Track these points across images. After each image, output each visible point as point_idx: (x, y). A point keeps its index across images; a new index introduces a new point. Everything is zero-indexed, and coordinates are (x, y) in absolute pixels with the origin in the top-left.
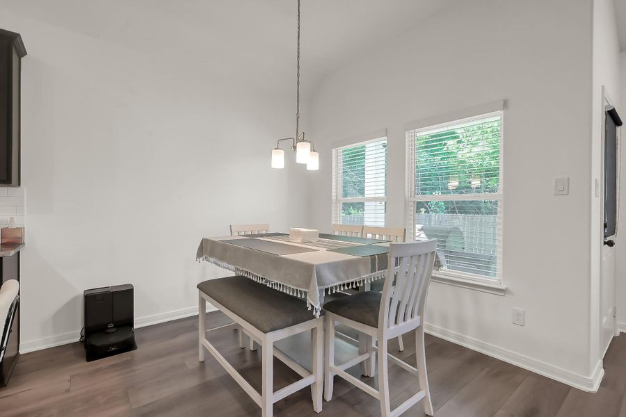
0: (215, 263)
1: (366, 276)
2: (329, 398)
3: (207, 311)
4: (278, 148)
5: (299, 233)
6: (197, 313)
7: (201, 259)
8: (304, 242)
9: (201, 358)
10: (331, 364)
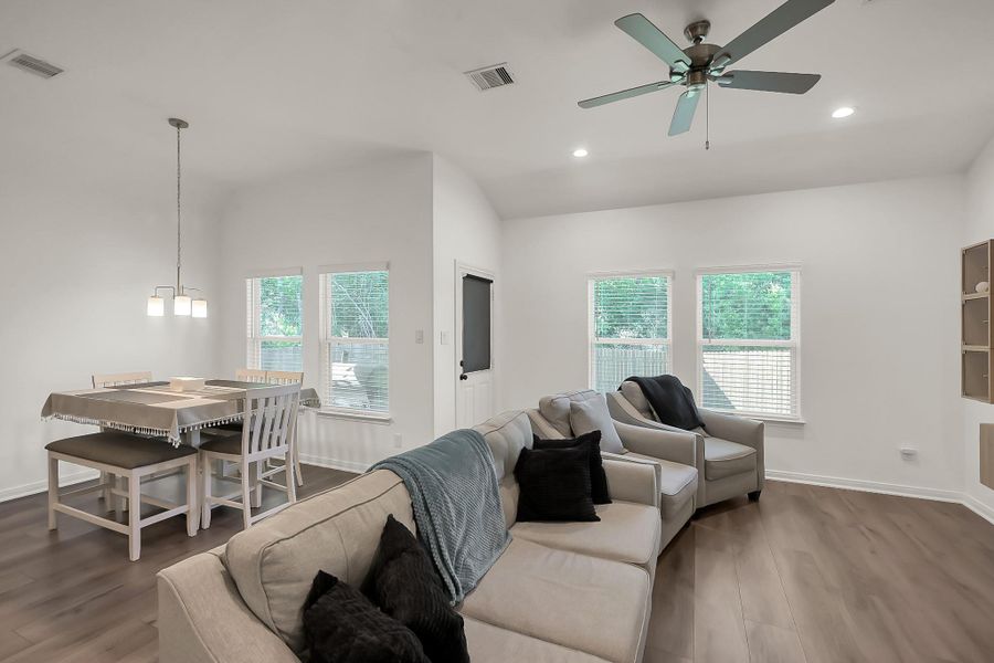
0: (72, 420)
1: (232, 416)
2: (206, 525)
3: (60, 486)
4: (155, 297)
5: (180, 383)
6: (46, 489)
7: (49, 417)
8: (184, 391)
9: (52, 525)
10: (208, 494)
